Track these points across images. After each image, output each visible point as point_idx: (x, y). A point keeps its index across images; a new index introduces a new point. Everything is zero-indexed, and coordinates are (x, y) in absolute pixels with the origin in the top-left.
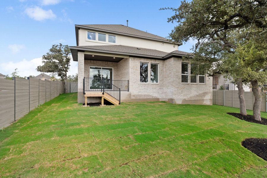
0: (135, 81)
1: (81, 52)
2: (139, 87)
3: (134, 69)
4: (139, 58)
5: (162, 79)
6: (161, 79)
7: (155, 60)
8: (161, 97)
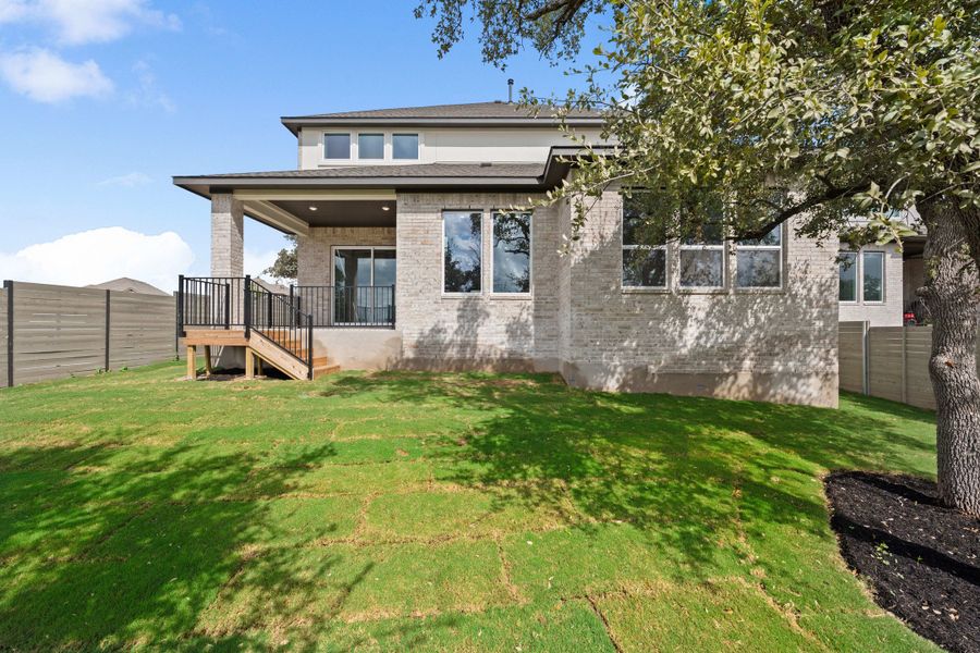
0: (419, 287)
1: (221, 195)
2: (437, 310)
3: (415, 240)
4: (436, 197)
5: (549, 277)
6: (541, 277)
7: (511, 195)
8: (541, 356)
